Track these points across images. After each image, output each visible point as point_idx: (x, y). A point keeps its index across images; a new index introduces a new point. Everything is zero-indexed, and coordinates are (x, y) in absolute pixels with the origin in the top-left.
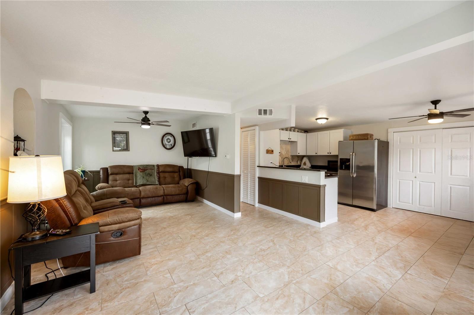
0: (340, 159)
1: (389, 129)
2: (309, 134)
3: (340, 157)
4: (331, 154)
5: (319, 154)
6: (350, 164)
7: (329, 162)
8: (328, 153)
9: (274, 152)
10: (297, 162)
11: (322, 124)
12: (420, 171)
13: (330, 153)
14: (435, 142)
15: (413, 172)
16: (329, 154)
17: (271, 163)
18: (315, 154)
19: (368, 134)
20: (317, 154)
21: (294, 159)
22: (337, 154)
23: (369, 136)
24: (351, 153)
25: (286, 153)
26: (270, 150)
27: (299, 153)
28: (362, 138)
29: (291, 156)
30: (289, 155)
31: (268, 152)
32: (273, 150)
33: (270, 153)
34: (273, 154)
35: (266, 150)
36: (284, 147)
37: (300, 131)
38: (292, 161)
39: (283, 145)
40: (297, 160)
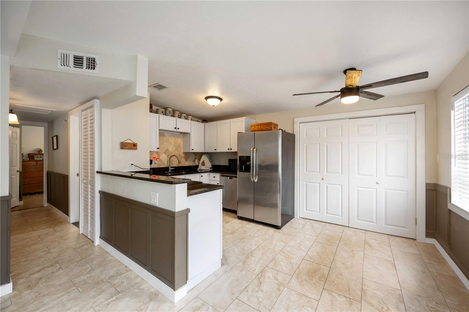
0: (240, 156)
1: (294, 119)
2: (207, 124)
3: (239, 155)
4: (232, 151)
5: (218, 151)
6: (250, 164)
7: (230, 161)
8: (229, 149)
9: (138, 146)
10: (194, 161)
11: (213, 106)
12: (327, 171)
13: (231, 149)
14: (342, 136)
15: (320, 173)
16: (229, 151)
17: (132, 164)
18: (214, 151)
19: (271, 122)
20: (216, 151)
21: (189, 157)
22: (237, 151)
23: (273, 126)
24: (252, 149)
25: (176, 149)
26: (129, 143)
27: (193, 150)
28: (265, 128)
29: (184, 153)
30: (181, 152)
31: (124, 146)
32: (136, 143)
33: (129, 149)
34: (137, 149)
35: (121, 142)
36: (172, 140)
37: (196, 119)
38: (186, 161)
39: (170, 137)
40: (193, 159)
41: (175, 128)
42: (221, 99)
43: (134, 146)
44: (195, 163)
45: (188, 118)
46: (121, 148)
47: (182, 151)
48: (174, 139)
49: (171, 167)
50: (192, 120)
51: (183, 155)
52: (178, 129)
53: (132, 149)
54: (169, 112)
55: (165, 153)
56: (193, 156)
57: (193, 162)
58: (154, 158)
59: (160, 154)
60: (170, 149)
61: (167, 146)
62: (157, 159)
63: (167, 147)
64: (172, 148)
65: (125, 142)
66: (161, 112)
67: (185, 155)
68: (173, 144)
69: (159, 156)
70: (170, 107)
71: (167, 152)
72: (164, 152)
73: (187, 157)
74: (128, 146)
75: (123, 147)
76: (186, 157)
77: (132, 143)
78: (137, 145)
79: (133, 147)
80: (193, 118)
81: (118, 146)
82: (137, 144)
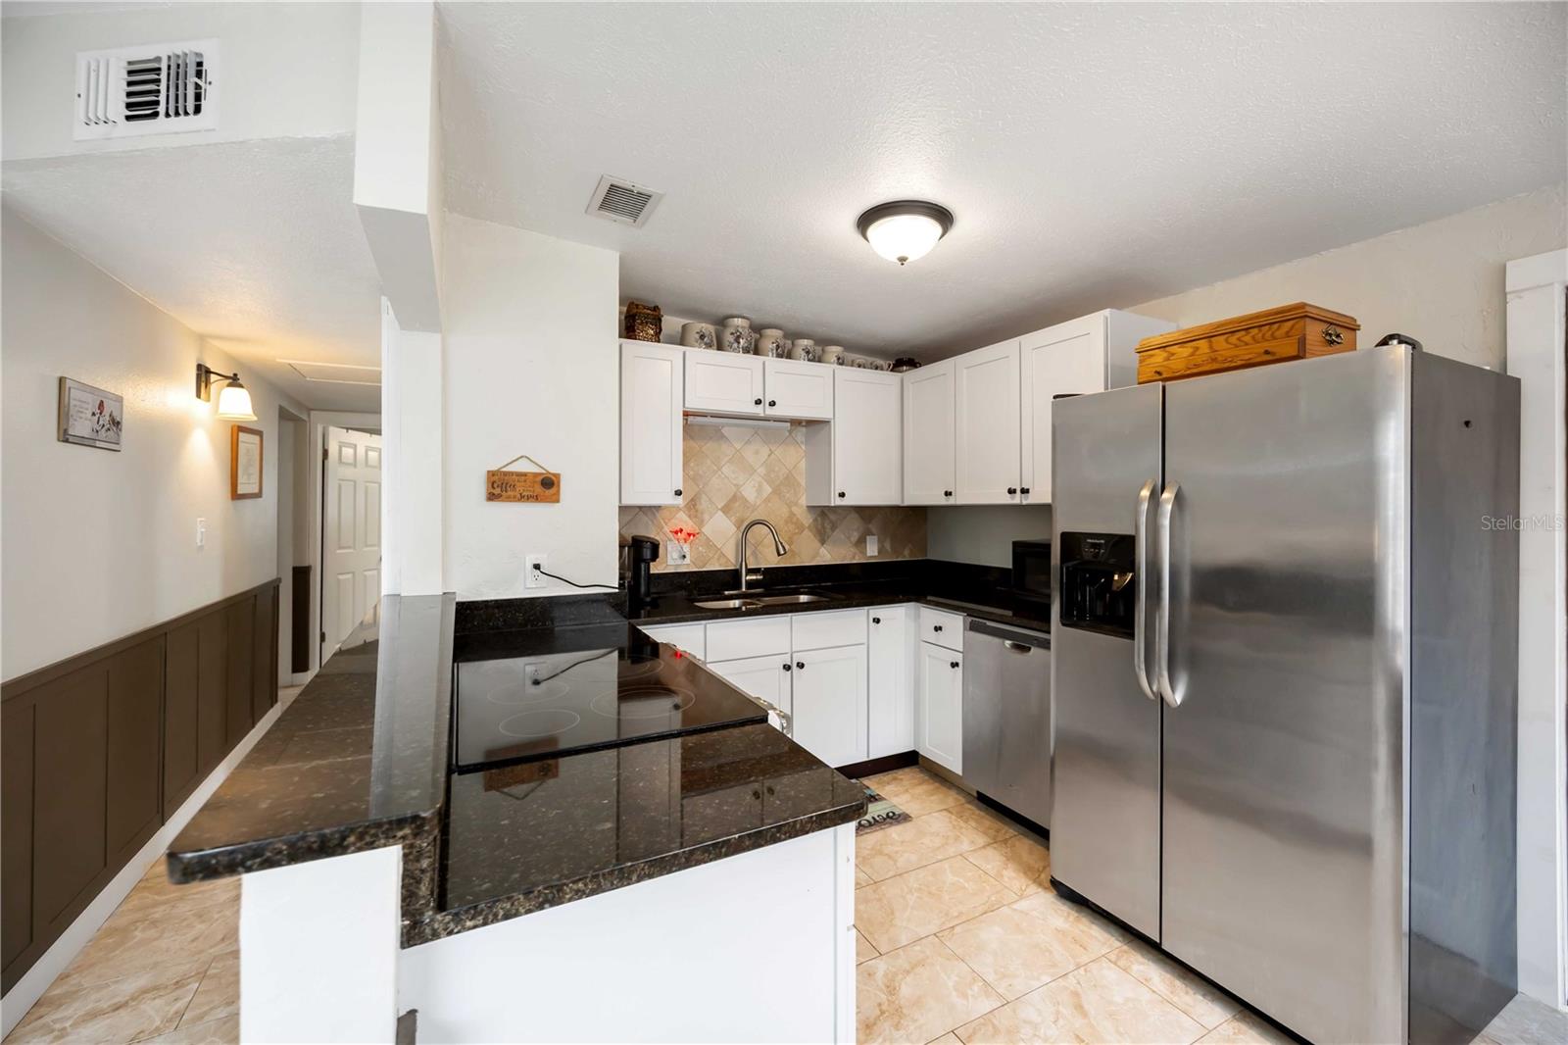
0: (1065, 536)
1: (1509, 265)
2: (911, 375)
3: (1063, 523)
4: (1031, 499)
5: (960, 499)
6: (1134, 583)
7: (1021, 550)
8: (1012, 491)
9: (566, 487)
10: (861, 542)
11: (902, 260)
13: (1025, 491)
16: (1017, 499)
17: (537, 567)
18: (943, 501)
19: (1303, 306)
20: (951, 501)
21: (834, 528)
22: (1049, 500)
23: (1314, 332)
24: (1145, 493)
25: (776, 491)
26: (525, 474)
27: (842, 496)
28: (1245, 354)
29: (811, 508)
30: (796, 504)
31: (502, 486)
32: (554, 475)
33: (522, 498)
34: (558, 501)
35: (489, 472)
36: (757, 454)
37: (860, 358)
38: (823, 542)
39: (748, 442)
40: (855, 536)
41: (758, 402)
42: (943, 216)
43: (547, 486)
44: (864, 552)
45: (827, 357)
46: (492, 497)
47: (804, 501)
48: (765, 451)
49: (750, 571)
50: (841, 362)
51: (807, 519)
52: (773, 404)
53: (536, 498)
54: (732, 334)
55: (726, 510)
56: (855, 526)
57: (853, 550)
58: (676, 533)
59: (706, 516)
60: (749, 493)
61: (735, 482)
62: (689, 535)
63: (735, 485)
64: (759, 490)
65: (504, 469)
66: (697, 336)
67: (815, 520)
68: (762, 470)
69: (701, 523)
70: (736, 312)
71: (737, 504)
72: (719, 507)
73: (828, 526)
74: (520, 489)
75: (497, 491)
76: (824, 527)
77: (536, 475)
78: (559, 483)
79: (539, 489)
80: (850, 356)
81: (480, 488)
82: (557, 476)
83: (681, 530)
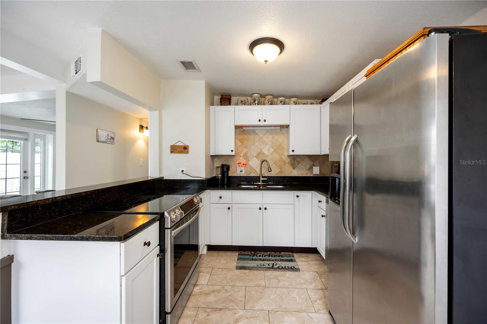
9: (190, 149)
10: (311, 169)
17: (183, 171)
21: (299, 163)
25: (275, 151)
26: (179, 146)
27: (293, 151)
30: (283, 155)
31: (174, 149)
32: (187, 146)
33: (179, 152)
34: (188, 153)
35: (171, 145)
36: (268, 138)
38: (294, 168)
39: (265, 134)
40: (308, 166)
41: (259, 121)
42: (280, 44)
43: (185, 149)
44: (312, 172)
46: (172, 152)
47: (286, 154)
48: (271, 137)
49: (263, 177)
50: (296, 103)
51: (287, 160)
52: (265, 121)
53: (182, 152)
54: (253, 99)
55: (257, 157)
56: (308, 163)
57: (307, 171)
58: (239, 164)
59: (250, 159)
60: (265, 151)
61: (260, 148)
62: (243, 164)
63: (260, 149)
64: (269, 150)
65: (175, 145)
66: (240, 102)
67: (291, 160)
68: (270, 144)
69: (248, 161)
70: (254, 92)
71: (261, 155)
72: (255, 156)
73: (296, 163)
74: (178, 150)
75: (173, 151)
76: (294, 163)
77: (182, 146)
78: (188, 148)
79: (183, 150)
81: (169, 150)
82: (188, 146)
83: (240, 163)
